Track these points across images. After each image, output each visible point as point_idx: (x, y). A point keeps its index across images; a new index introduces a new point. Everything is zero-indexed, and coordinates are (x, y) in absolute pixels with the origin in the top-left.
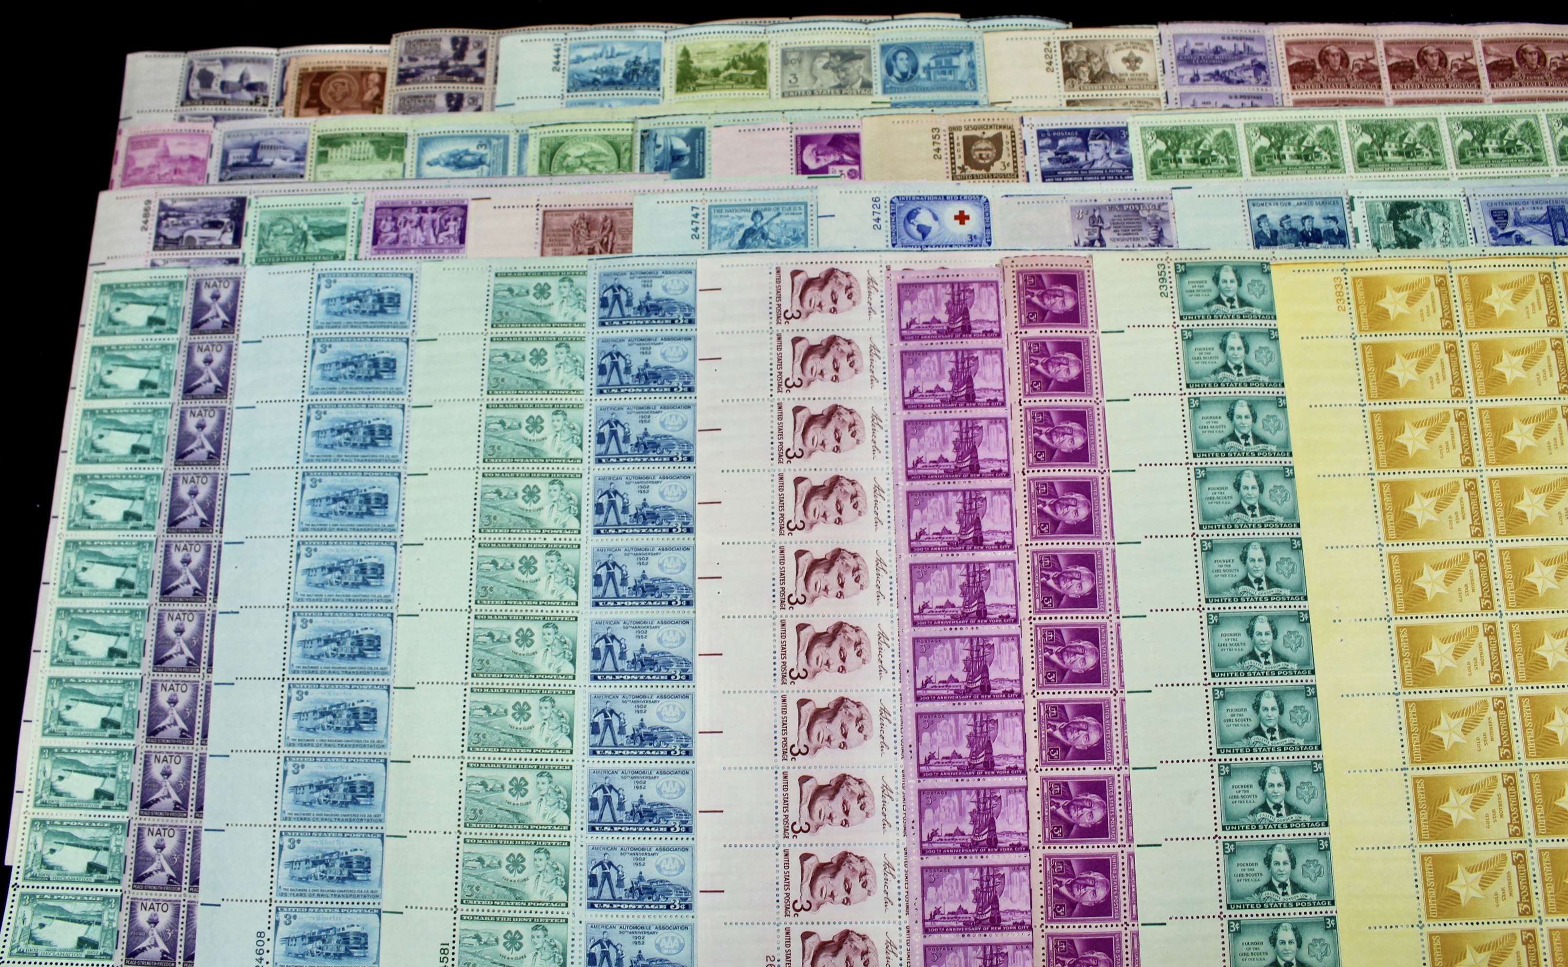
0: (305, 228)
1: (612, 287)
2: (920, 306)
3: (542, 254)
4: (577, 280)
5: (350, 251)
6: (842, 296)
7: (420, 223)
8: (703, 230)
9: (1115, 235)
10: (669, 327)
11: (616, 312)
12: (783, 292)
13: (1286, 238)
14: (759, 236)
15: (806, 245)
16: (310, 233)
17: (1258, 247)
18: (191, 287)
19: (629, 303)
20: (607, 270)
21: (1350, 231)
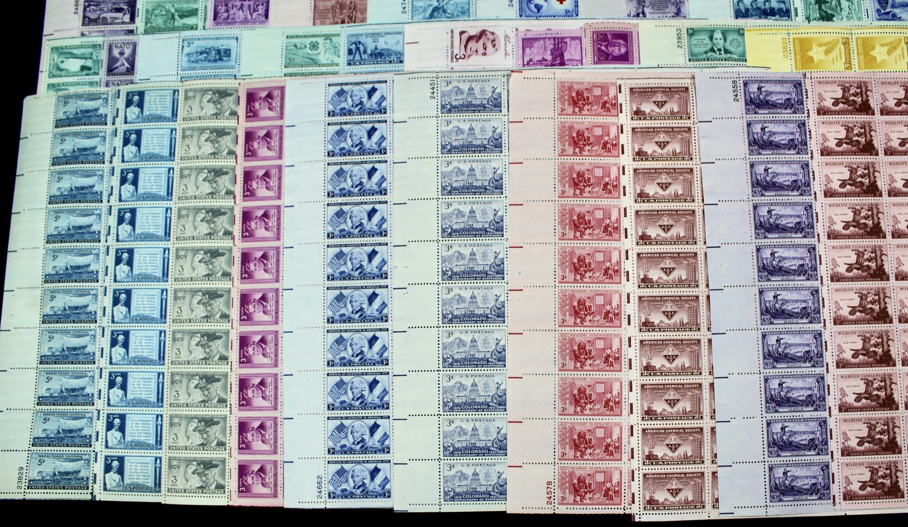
0: (173, 11)
1: (355, 43)
2: (535, 52)
3: (314, 24)
4: (334, 39)
5: (201, 24)
6: (489, 45)
7: (241, 7)
8: (409, 8)
9: (652, 11)
10: (388, 65)
11: (357, 57)
12: (455, 44)
13: (754, 13)
14: (441, 11)
15: (469, 16)
16: (176, 14)
17: (737, 18)
18: (106, 47)
19: (365, 52)
20: (352, 33)
21: (792, 9)
